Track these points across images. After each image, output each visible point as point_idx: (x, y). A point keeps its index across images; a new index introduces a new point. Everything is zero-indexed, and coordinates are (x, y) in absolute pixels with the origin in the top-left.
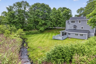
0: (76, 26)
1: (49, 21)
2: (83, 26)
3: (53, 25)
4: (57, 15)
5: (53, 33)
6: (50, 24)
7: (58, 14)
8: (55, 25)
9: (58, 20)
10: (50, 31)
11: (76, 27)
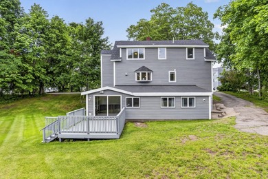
0: (149, 70)
1: (11, 55)
2: (175, 71)
3: (30, 76)
4: (54, 35)
5: (34, 111)
6: (17, 71)
7: (57, 32)
8: (43, 76)
9: (60, 57)
10: (15, 107)
11: (149, 74)
